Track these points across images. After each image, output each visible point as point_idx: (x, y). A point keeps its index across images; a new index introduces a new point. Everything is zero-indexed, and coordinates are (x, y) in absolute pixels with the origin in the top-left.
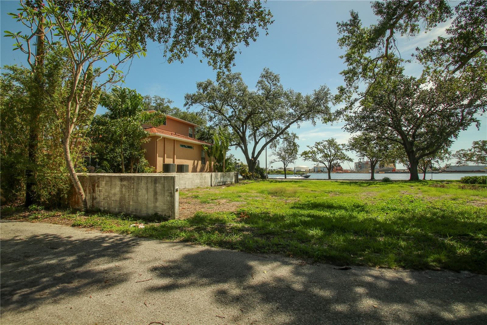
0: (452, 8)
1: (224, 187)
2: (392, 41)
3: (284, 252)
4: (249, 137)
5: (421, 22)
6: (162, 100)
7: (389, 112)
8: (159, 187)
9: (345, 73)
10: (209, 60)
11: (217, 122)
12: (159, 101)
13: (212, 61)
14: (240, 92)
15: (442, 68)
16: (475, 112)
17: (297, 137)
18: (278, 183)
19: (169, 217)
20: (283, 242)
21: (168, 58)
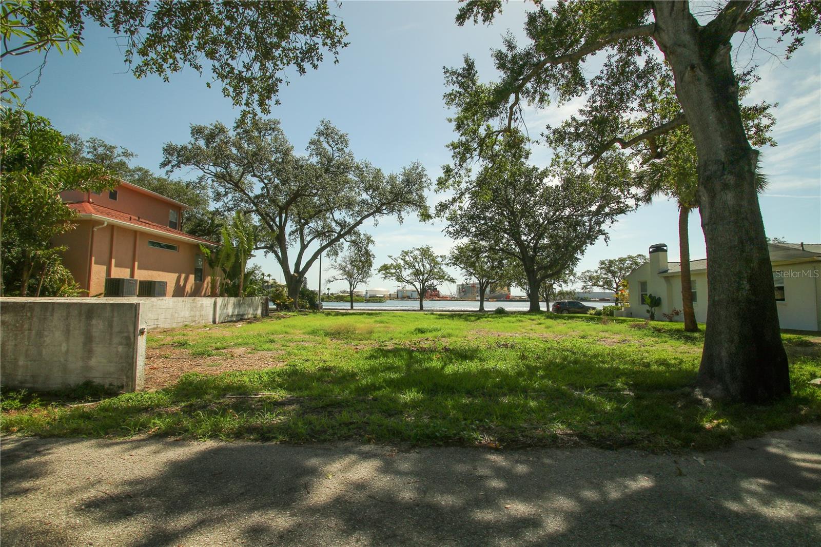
0: (587, 81)
1: (239, 325)
2: (518, 111)
3: (360, 435)
4: (290, 235)
5: (552, 91)
6: (111, 149)
7: (505, 212)
8: (98, 326)
9: (454, 146)
10: (224, 85)
11: (231, 204)
12: (101, 150)
13: (231, 89)
14: (278, 155)
15: (574, 159)
16: (603, 222)
17: (373, 242)
18: (340, 317)
19: (122, 387)
20: (356, 418)
21: (134, 66)
